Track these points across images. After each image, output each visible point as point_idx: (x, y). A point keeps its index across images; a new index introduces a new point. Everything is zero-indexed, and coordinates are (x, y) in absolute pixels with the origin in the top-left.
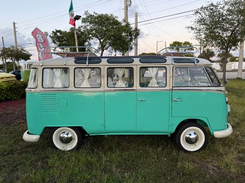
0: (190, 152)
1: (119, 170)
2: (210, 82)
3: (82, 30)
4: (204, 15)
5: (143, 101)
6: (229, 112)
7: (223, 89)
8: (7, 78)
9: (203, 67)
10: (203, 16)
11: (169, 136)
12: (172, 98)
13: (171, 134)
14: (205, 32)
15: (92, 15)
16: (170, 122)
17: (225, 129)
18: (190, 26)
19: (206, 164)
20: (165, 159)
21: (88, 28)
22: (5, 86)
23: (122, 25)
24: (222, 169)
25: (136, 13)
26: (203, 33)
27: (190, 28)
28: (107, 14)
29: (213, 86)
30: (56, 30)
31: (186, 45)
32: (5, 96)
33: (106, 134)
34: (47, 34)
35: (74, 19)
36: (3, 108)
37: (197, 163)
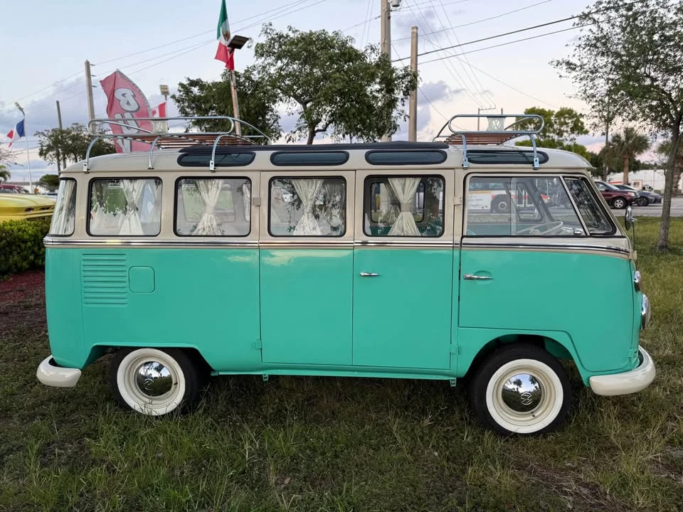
0: (516, 435)
1: (287, 481)
2: (579, 224)
3: (256, 76)
4: (606, 27)
5: (373, 278)
6: (643, 318)
7: (623, 243)
8: (43, 209)
9: (561, 175)
10: (602, 29)
11: (454, 385)
12: (460, 271)
13: (459, 380)
14: (611, 76)
15: (283, 36)
16: (454, 343)
17: (629, 368)
18: (564, 59)
19: (557, 477)
20: (436, 454)
21: (272, 70)
22: (30, 232)
23: (368, 61)
24: (606, 494)
25: (413, 28)
26: (602, 80)
27: (564, 67)
28: (324, 30)
29: (589, 234)
30: (189, 79)
31: (565, 118)
32: (32, 257)
33: (266, 373)
34: (166, 90)
35: (229, 46)
36: (21, 291)
37: (530, 472)
